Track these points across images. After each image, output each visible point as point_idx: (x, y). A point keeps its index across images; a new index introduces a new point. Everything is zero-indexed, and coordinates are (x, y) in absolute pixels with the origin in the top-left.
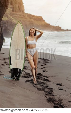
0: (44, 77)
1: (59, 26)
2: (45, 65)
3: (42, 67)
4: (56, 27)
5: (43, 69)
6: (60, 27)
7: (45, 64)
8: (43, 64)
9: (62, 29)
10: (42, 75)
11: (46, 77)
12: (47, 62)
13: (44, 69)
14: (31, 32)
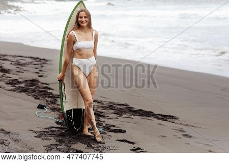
0: (42, 83)
2: (42, 67)
3: (37, 71)
5: (38, 73)
7: (40, 66)
8: (37, 66)
10: (38, 81)
11: (45, 84)
12: (44, 63)
13: (41, 73)
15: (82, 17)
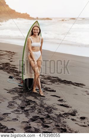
0: (12, 65)
1: (26, 13)
3: (9, 58)
4: (24, 14)
6: (28, 15)
7: (11, 56)
9: (31, 17)
10: (10, 64)
11: (13, 65)
13: (11, 60)
14: (34, 31)
15: (35, 30)
